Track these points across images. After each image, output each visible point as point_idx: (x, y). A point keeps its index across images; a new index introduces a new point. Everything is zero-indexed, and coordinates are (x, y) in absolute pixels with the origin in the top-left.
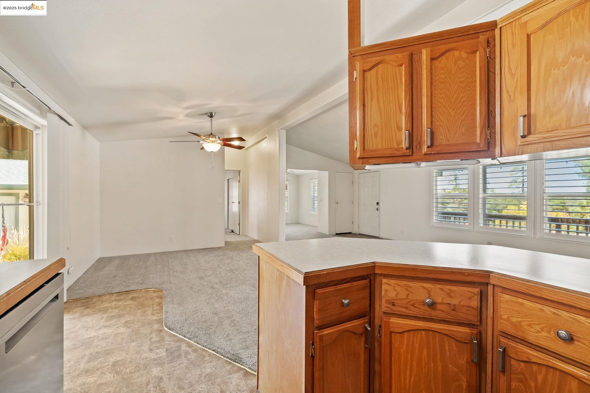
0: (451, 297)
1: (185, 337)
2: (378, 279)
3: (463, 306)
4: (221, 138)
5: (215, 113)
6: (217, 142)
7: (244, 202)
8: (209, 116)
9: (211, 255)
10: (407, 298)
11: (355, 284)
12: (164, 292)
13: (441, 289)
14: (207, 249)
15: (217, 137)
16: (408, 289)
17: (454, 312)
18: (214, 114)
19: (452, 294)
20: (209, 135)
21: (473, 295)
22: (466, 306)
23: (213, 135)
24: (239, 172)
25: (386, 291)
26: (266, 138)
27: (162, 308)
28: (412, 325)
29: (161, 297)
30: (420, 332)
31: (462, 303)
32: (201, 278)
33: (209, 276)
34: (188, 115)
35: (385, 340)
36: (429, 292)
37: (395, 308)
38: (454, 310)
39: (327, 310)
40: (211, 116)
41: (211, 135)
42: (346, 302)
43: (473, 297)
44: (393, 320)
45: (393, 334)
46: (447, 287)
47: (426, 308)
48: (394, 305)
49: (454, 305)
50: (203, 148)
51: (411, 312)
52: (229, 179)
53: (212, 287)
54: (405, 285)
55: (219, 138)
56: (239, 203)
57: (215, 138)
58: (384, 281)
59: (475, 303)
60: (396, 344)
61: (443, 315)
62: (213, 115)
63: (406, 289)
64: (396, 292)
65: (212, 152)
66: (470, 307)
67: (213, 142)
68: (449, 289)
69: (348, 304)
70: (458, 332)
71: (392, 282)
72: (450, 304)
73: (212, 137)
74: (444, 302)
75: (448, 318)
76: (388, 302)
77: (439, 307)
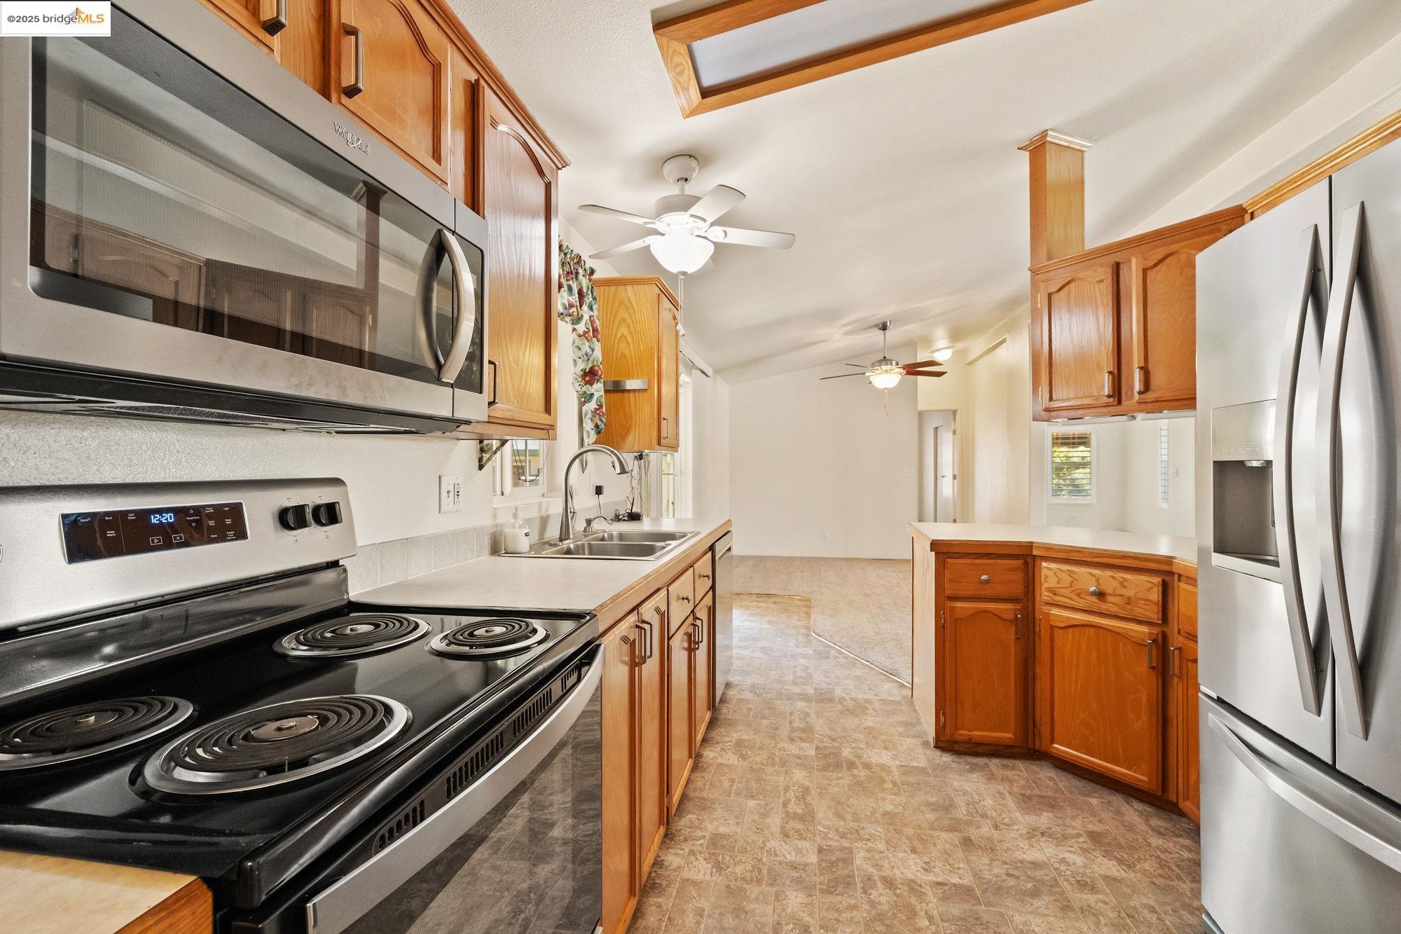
0: (1125, 587)
1: (835, 644)
2: (1038, 562)
3: (1140, 599)
4: (901, 364)
5: (891, 322)
6: (895, 371)
7: (965, 476)
8: (880, 329)
9: (890, 569)
10: (1071, 586)
11: (999, 561)
12: (813, 602)
13: (1112, 577)
14: (883, 560)
15: (894, 363)
16: (1072, 574)
17: (1129, 607)
18: (888, 324)
19: (1125, 584)
20: (881, 361)
21: (1152, 585)
22: (1143, 599)
23: (888, 360)
24: (955, 412)
25: (1046, 577)
26: (1004, 341)
27: (810, 616)
28: (1079, 620)
29: (809, 607)
30: (1087, 628)
31: (1139, 595)
32: (867, 595)
33: (878, 595)
34: (847, 333)
35: (1045, 635)
36: (1098, 580)
37: (1057, 598)
38: (1129, 604)
39: (961, 582)
40: (884, 327)
41: (885, 360)
42: (984, 577)
43: (1152, 588)
44: (1055, 611)
45: (1056, 630)
46: (1120, 575)
47: (1094, 599)
48: (1055, 594)
49: (1129, 598)
50: (871, 383)
51: (1075, 603)
52: (937, 428)
53: (881, 607)
54: (1069, 570)
55: (897, 364)
56: (954, 477)
57: (891, 364)
58: (1044, 564)
59: (1155, 595)
60: (1058, 642)
61: (1114, 609)
62: (886, 326)
63: (1070, 575)
64: (1057, 579)
65: (886, 389)
66: (1149, 600)
67: (886, 371)
68: (1123, 578)
69: (987, 582)
70: (1135, 631)
71: (1053, 566)
72: (1123, 596)
73: (886, 364)
74: (1117, 593)
75: (1122, 613)
76: (1050, 590)
77: (1110, 599)
